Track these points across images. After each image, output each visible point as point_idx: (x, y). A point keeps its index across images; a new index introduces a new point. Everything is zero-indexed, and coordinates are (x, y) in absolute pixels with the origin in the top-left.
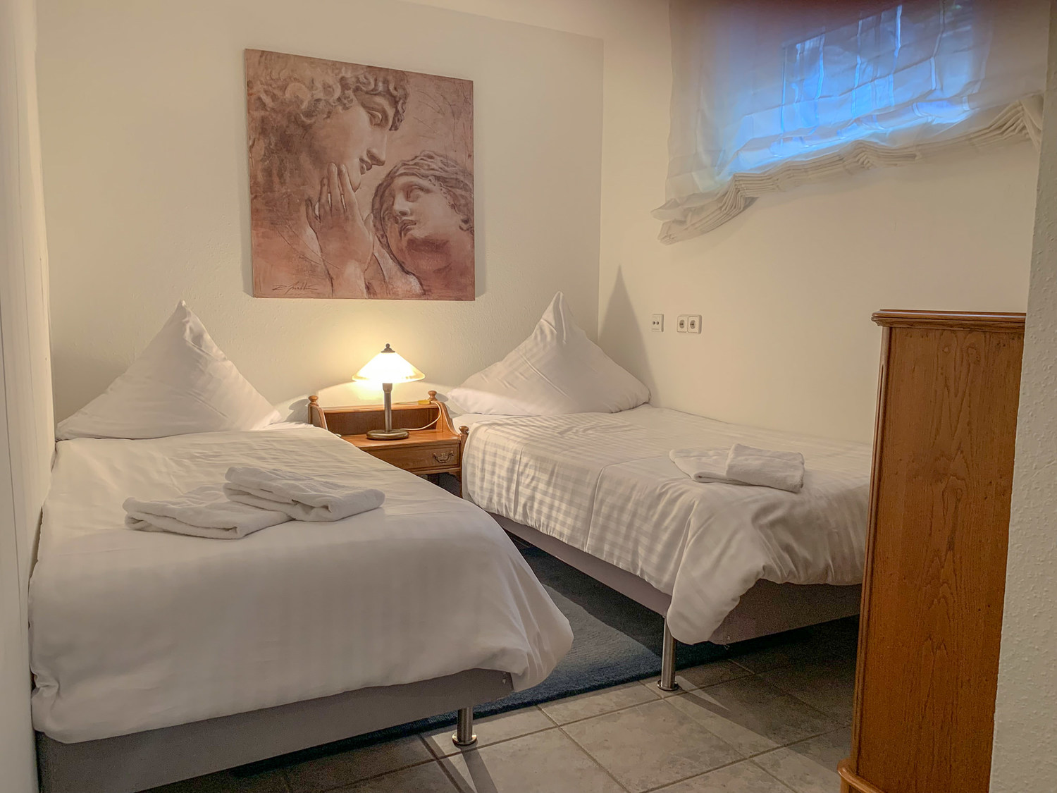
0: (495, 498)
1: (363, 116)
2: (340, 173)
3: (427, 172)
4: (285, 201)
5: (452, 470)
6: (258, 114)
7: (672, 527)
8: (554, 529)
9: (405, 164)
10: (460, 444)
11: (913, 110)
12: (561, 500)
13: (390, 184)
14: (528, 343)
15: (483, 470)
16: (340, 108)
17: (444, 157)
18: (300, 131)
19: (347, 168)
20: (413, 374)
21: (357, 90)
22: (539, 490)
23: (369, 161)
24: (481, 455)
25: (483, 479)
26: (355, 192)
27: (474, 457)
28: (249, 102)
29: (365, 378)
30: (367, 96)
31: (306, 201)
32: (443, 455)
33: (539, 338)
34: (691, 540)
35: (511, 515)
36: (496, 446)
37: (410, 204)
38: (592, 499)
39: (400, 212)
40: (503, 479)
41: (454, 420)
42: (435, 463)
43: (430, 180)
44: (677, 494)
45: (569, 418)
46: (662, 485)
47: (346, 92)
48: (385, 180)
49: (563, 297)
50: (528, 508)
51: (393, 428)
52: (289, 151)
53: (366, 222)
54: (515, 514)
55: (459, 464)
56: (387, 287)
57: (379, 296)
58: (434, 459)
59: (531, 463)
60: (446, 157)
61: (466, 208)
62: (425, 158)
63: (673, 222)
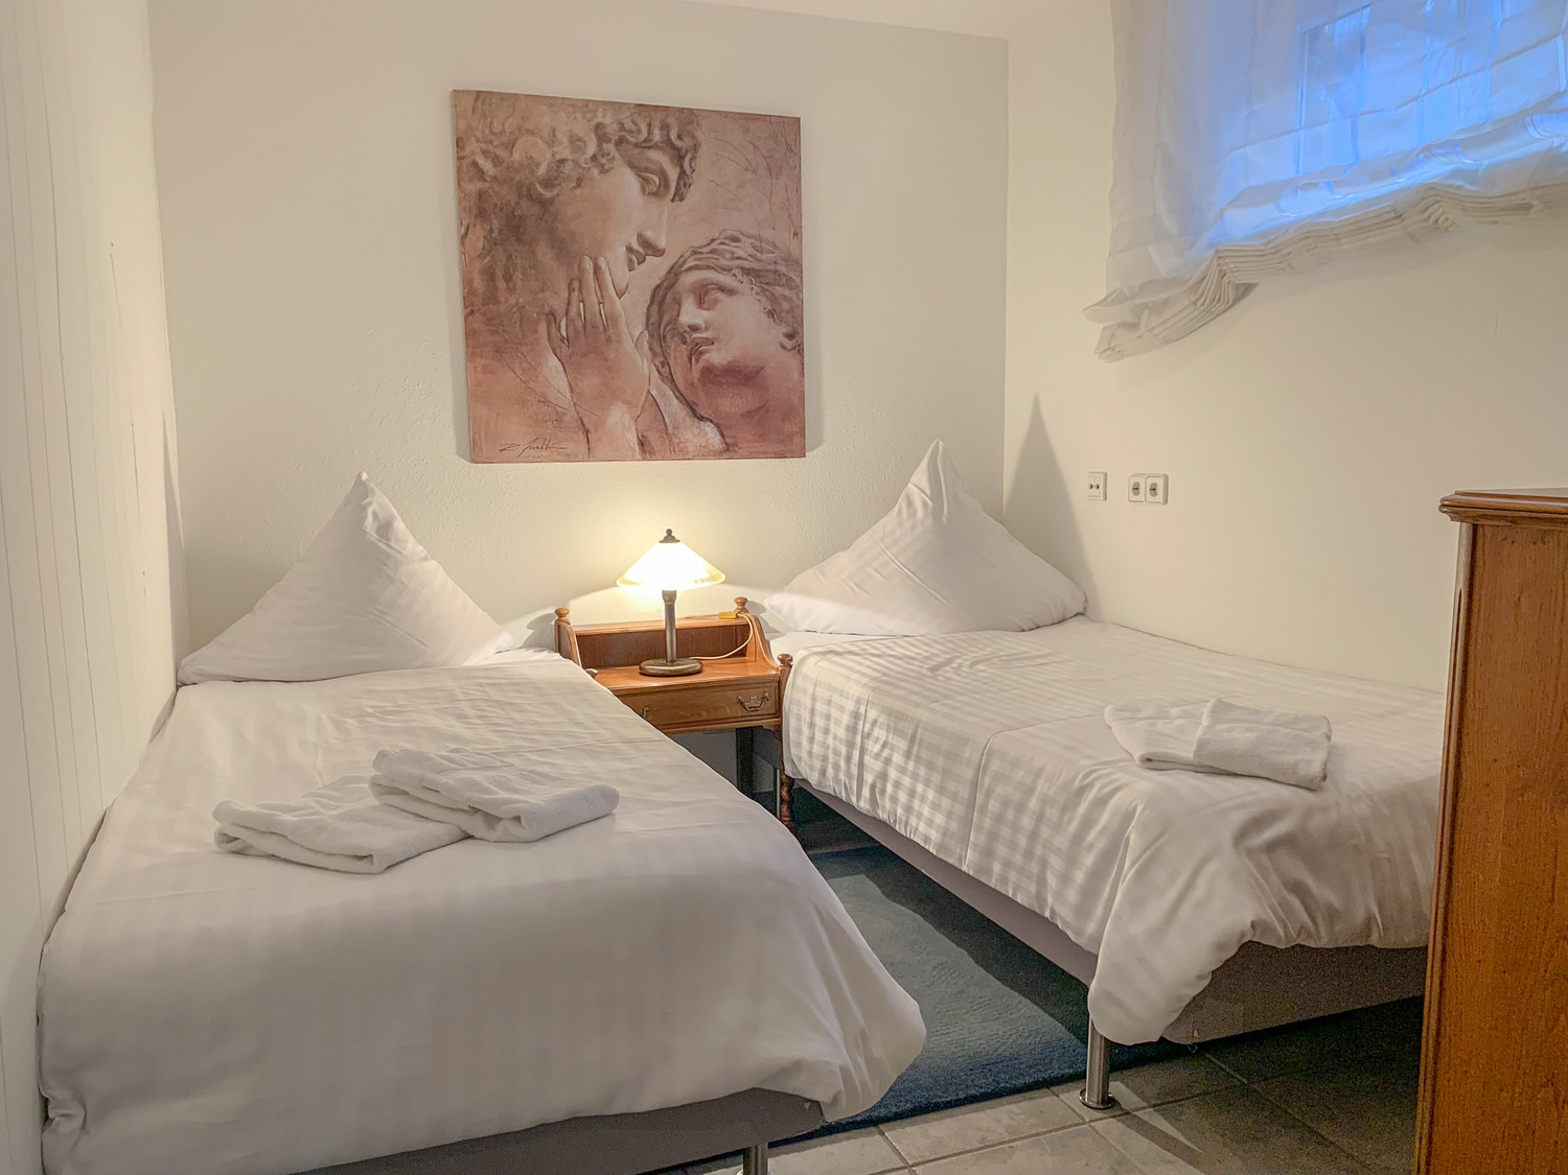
0: (830, 771)
1: (631, 181)
2: (597, 270)
3: (730, 263)
4: (515, 316)
5: (767, 723)
6: (473, 187)
7: (1100, 845)
8: (916, 829)
9: (695, 253)
10: (779, 682)
11: (1526, 128)
12: (927, 783)
13: (673, 285)
14: (888, 522)
15: (812, 725)
16: (596, 171)
17: (756, 239)
18: (536, 210)
19: (608, 263)
20: (706, 575)
21: (620, 142)
22: (893, 764)
23: (641, 250)
24: (808, 702)
25: (812, 740)
26: (620, 298)
27: (799, 704)
28: (459, 169)
29: (638, 584)
30: (636, 151)
31: (547, 315)
32: (753, 700)
33: (905, 514)
34: (1129, 873)
35: (854, 799)
36: (831, 688)
37: (705, 313)
38: (974, 787)
39: (689, 327)
40: (840, 742)
41: (773, 644)
42: (740, 712)
43: (734, 275)
44: (1108, 789)
45: (950, 641)
46: (1084, 772)
47: (605, 146)
48: (666, 278)
49: (944, 448)
50: (877, 790)
51: (678, 657)
52: (519, 240)
53: (637, 344)
54: (858, 799)
55: (778, 712)
56: (670, 441)
57: (658, 455)
58: (739, 706)
59: (881, 720)
60: (760, 239)
61: (790, 316)
62: (726, 241)
63: (1119, 325)
